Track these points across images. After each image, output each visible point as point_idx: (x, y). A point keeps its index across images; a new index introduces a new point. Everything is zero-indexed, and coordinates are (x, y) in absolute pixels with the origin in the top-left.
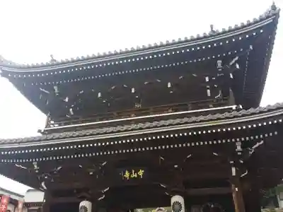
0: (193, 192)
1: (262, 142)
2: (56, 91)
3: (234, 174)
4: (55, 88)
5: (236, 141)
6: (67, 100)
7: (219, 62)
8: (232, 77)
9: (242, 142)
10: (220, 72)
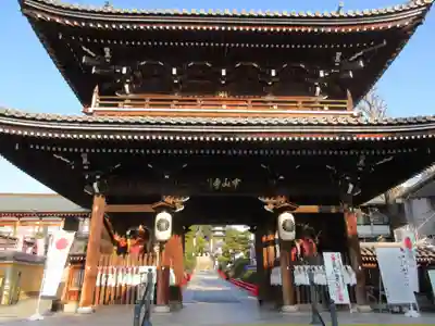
0: (303, 209)
1: (391, 159)
2: (108, 55)
3: (350, 191)
4: (107, 50)
5: (360, 154)
6: (124, 71)
7: (339, 54)
8: (351, 75)
9: (367, 156)
10: (336, 68)
